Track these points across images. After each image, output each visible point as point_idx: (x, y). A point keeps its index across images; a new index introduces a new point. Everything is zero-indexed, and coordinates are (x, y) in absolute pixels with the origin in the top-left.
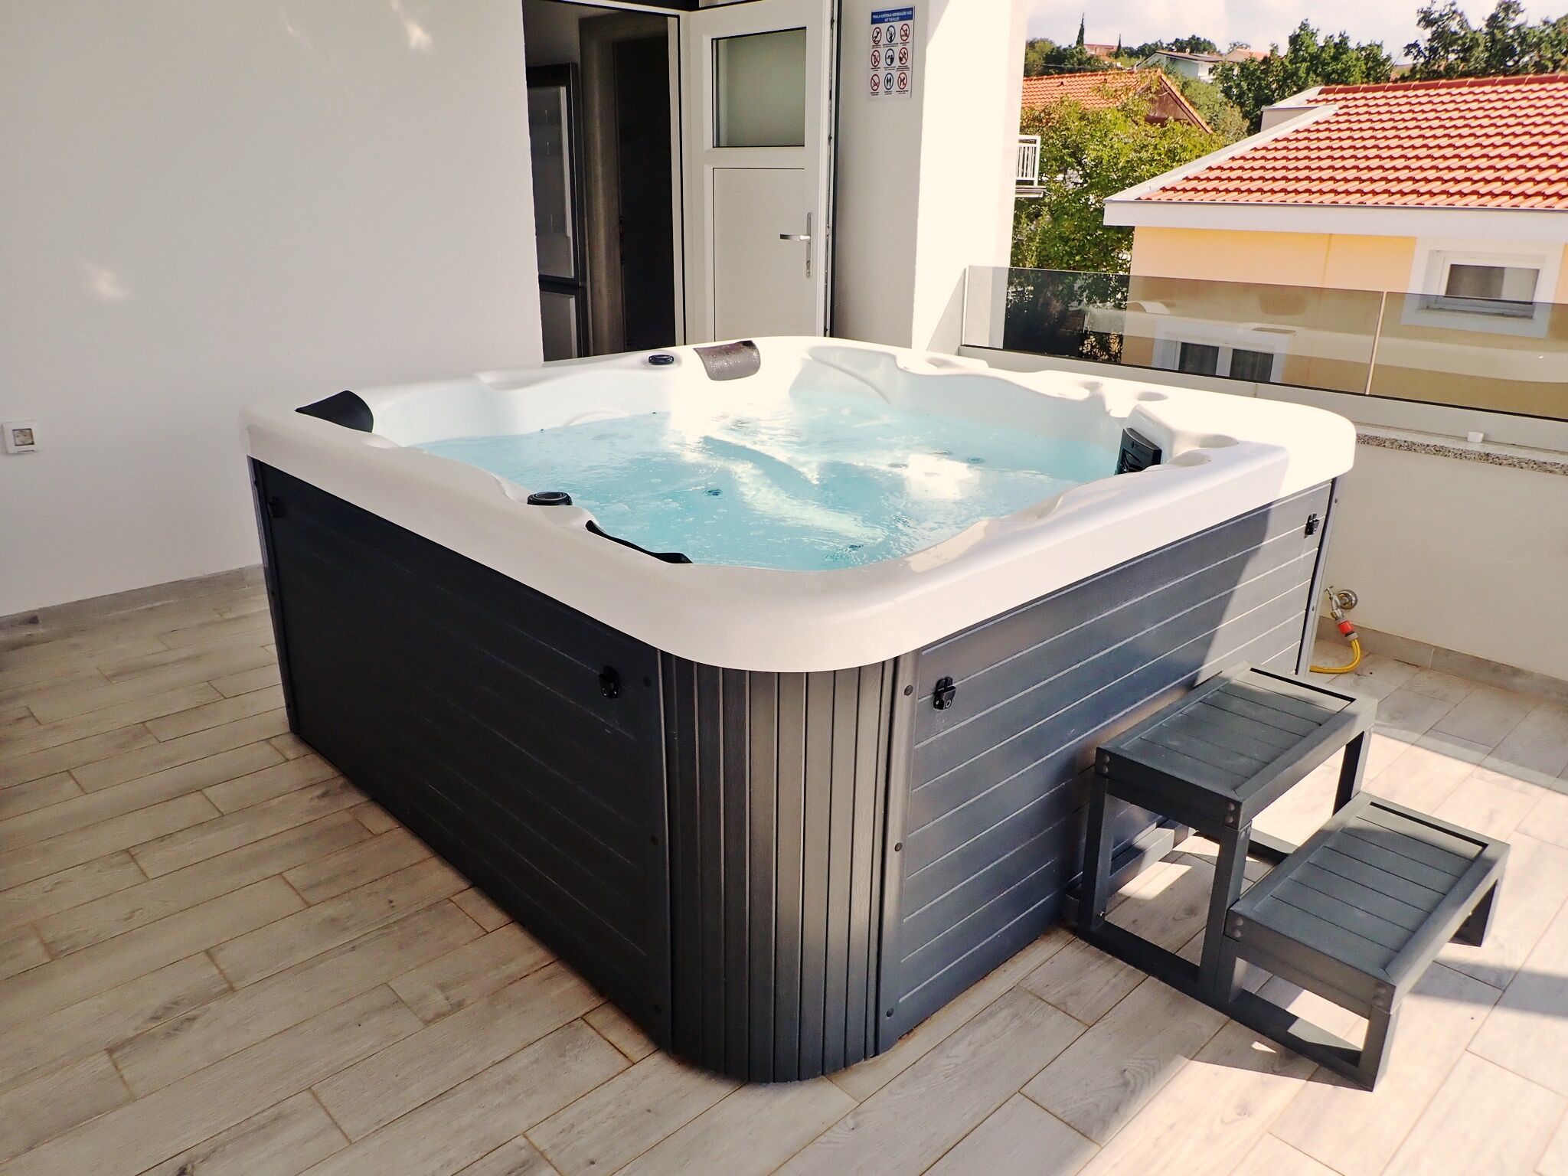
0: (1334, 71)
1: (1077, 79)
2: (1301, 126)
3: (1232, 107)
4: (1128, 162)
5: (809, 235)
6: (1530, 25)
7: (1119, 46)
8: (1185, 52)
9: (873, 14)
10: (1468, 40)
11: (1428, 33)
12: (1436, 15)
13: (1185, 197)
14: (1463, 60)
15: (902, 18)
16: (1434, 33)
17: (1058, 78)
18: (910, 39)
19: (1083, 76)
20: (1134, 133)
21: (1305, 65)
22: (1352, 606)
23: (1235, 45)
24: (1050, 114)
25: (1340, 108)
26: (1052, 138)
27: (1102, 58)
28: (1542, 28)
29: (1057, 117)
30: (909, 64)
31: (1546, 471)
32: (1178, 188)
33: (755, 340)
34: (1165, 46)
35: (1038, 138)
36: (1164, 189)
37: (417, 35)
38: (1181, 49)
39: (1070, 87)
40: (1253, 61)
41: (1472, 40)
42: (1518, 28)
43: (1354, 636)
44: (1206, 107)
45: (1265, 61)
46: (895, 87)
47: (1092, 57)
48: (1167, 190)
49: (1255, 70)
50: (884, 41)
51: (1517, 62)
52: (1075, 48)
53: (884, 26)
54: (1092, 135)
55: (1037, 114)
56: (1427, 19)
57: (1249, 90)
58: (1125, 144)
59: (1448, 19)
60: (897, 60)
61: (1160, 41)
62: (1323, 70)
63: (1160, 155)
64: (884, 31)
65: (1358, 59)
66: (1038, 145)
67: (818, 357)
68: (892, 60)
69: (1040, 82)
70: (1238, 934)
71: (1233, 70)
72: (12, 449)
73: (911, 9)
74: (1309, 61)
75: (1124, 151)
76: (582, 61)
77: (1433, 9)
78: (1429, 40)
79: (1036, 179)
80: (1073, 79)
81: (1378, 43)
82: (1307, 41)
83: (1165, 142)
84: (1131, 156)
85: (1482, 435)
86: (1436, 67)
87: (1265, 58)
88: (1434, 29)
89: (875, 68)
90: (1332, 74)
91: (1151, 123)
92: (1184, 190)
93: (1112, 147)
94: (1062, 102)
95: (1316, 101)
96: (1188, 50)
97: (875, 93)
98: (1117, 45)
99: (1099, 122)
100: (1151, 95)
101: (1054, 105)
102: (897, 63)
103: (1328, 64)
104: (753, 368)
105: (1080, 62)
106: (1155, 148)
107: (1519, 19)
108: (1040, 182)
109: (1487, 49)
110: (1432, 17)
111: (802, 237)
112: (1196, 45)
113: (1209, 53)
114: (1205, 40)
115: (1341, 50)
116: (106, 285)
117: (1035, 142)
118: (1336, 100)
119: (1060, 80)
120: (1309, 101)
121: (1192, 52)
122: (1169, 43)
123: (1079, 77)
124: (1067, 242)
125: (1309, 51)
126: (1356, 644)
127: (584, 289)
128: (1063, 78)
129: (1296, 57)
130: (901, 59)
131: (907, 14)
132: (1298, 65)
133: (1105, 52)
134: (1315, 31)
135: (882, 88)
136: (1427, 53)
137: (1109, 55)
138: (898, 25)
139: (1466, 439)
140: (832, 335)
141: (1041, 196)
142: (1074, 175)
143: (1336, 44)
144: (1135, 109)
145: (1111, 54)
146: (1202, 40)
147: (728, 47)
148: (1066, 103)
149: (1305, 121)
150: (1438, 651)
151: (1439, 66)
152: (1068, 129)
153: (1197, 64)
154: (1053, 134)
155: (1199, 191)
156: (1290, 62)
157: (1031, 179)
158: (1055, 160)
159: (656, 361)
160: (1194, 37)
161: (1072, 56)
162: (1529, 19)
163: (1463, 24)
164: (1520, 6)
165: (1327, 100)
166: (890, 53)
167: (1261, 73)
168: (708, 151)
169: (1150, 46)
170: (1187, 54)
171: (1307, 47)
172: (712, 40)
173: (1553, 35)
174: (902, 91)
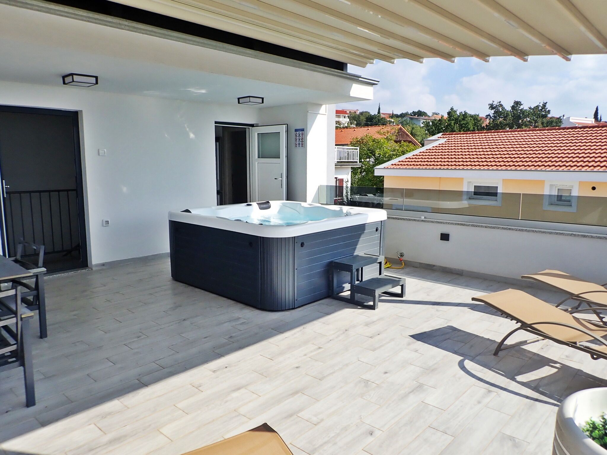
0: (463, 124)
1: (373, 128)
2: (434, 145)
3: (429, 136)
4: (389, 155)
5: (282, 178)
6: (525, 109)
7: (393, 114)
8: (415, 116)
9: (295, 130)
10: (505, 114)
11: (493, 111)
12: (495, 105)
13: (398, 167)
14: (504, 120)
15: (301, 131)
16: (494, 111)
17: (367, 127)
18: (303, 135)
19: (375, 127)
20: (391, 146)
21: (453, 122)
22: (403, 256)
23: (434, 113)
24: (363, 140)
25: (447, 140)
26: (364, 147)
27: (386, 118)
28: (529, 110)
29: (365, 141)
30: (303, 140)
31: (433, 223)
32: (397, 164)
33: (269, 201)
34: (409, 114)
35: (358, 148)
36: (392, 165)
37: (192, 136)
38: (415, 115)
39: (371, 130)
40: (436, 120)
41: (506, 114)
42: (521, 110)
43: (403, 261)
44: (420, 136)
45: (440, 120)
46: (301, 145)
47: (383, 118)
48: (393, 165)
49: (437, 123)
50: (298, 135)
51: (522, 121)
52: (377, 115)
53: (298, 132)
54: (377, 147)
55: (359, 140)
56: (492, 107)
57: (435, 130)
58: (388, 149)
59: (499, 107)
60: (301, 139)
61: (407, 112)
62: (460, 123)
63: (399, 153)
64: (298, 133)
65: (471, 120)
66: (358, 150)
67: (284, 205)
68: (300, 139)
69: (361, 129)
70: (355, 289)
71: (430, 123)
72: (104, 225)
73: (303, 129)
74: (455, 120)
75: (388, 152)
76: (223, 136)
77: (494, 104)
78: (493, 114)
79: (358, 161)
80: (372, 128)
81: (477, 114)
82: (453, 114)
83: (401, 149)
84: (390, 153)
85: (424, 217)
86: (496, 122)
87: (440, 119)
88: (495, 110)
89: (296, 141)
90: (462, 125)
91: (396, 143)
92: (398, 165)
93: (384, 150)
94: (367, 136)
95: (441, 137)
96: (416, 115)
97: (296, 146)
98: (392, 113)
99: (379, 142)
100: (396, 134)
101: (364, 137)
102: (301, 140)
103: (461, 121)
104: (269, 207)
105: (379, 120)
106: (398, 151)
107: (522, 107)
108: (360, 162)
109: (512, 116)
110: (494, 106)
111: (280, 179)
112: (420, 114)
113: (425, 116)
114: (423, 111)
115: (465, 117)
116: (125, 189)
117: (357, 149)
118: (446, 137)
119: (368, 128)
120: (438, 138)
121: (418, 116)
122: (411, 112)
123: (374, 127)
124: (371, 181)
125: (455, 117)
126: (403, 263)
127: (222, 193)
128: (368, 127)
129: (450, 119)
130: (302, 140)
131: (303, 130)
132: (451, 122)
133: (388, 116)
134: (456, 110)
135: (298, 146)
136: (493, 118)
137: (390, 117)
138: (301, 132)
139: (421, 218)
140: (287, 200)
141: (360, 166)
142: (372, 160)
143: (463, 115)
144: (391, 138)
145: (390, 116)
146: (422, 111)
147: (261, 136)
148: (368, 137)
149: (436, 144)
150: (420, 263)
151: (498, 122)
152: (369, 145)
153: (420, 120)
154: (364, 146)
155: (403, 165)
156: (448, 121)
157: (357, 161)
158: (365, 155)
159: (248, 205)
160: (419, 110)
161: (376, 118)
162: (524, 107)
163: (503, 108)
164: (521, 103)
165: (443, 137)
166: (299, 138)
167: (439, 124)
168: (257, 159)
169: (404, 114)
170: (416, 117)
171: (454, 116)
172: (258, 134)
173: (533, 112)
174: (302, 146)
